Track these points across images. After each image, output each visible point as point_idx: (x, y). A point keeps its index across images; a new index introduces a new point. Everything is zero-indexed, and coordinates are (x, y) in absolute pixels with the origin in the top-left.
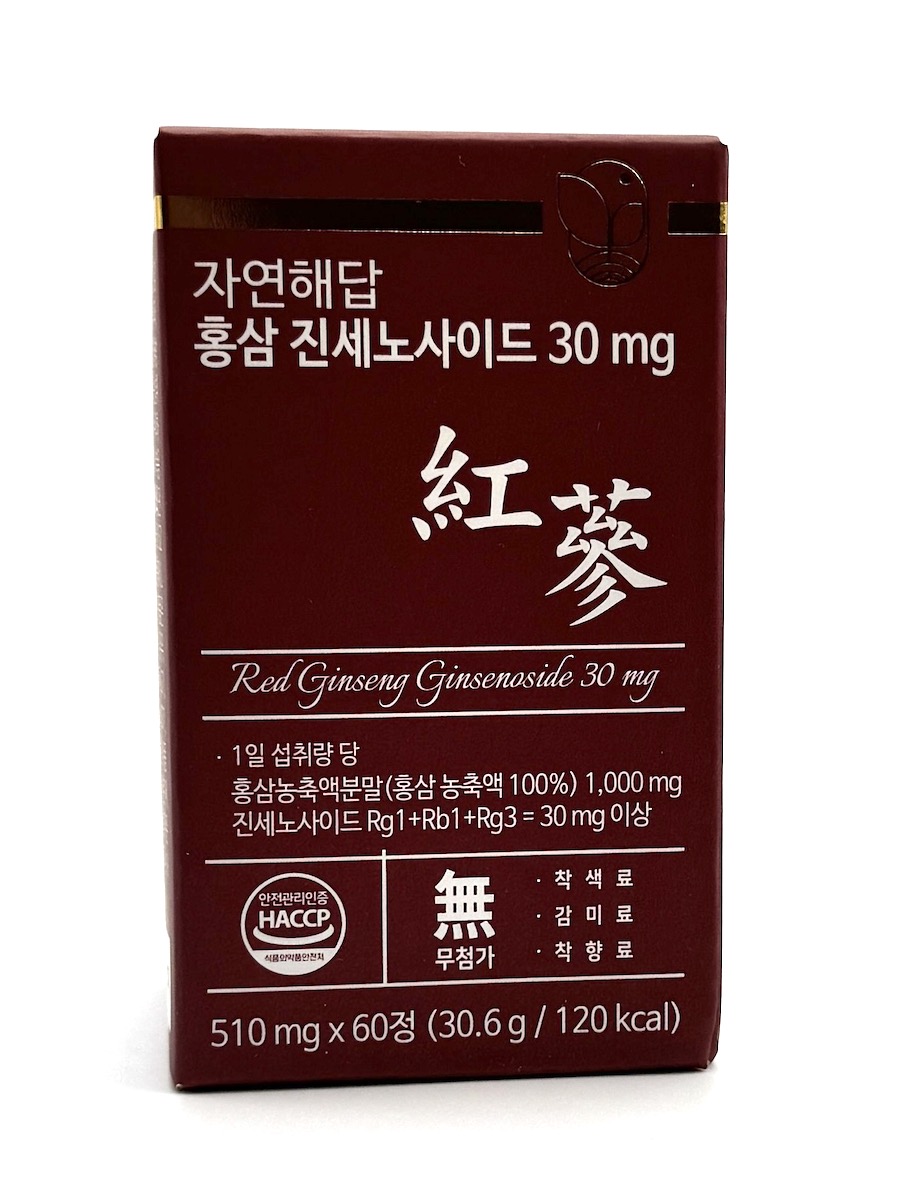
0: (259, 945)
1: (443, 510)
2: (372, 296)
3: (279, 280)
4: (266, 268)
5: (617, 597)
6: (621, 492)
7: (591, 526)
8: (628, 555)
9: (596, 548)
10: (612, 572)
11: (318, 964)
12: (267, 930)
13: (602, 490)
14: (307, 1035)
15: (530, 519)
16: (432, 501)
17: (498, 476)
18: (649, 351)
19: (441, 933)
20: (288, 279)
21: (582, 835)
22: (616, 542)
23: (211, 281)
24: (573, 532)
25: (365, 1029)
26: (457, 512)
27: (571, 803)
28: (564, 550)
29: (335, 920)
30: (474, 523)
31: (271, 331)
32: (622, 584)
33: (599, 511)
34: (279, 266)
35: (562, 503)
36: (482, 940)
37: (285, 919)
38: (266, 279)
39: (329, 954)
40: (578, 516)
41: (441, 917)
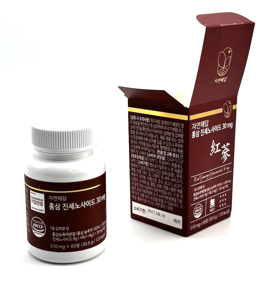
0: (195, 215)
1: (213, 151)
2: (208, 125)
3: (200, 125)
4: (199, 123)
5: (227, 158)
6: (228, 144)
7: (225, 150)
8: (228, 153)
9: (225, 152)
10: (226, 155)
11: (200, 215)
12: (196, 213)
13: (226, 145)
14: (198, 225)
15: (220, 150)
16: (212, 151)
17: (217, 145)
18: (230, 126)
19: (210, 208)
20: (201, 124)
21: (222, 190)
22: (227, 151)
23: (194, 127)
24: (223, 151)
25: (204, 223)
26: (214, 151)
27: (222, 186)
28: (222, 153)
29: (202, 209)
30: (215, 152)
31: (199, 132)
32: (227, 157)
33: (226, 147)
34: (200, 123)
35: (222, 147)
36: (214, 207)
37: (198, 211)
38: (199, 125)
39: (201, 214)
40: (224, 148)
41: (210, 205)
